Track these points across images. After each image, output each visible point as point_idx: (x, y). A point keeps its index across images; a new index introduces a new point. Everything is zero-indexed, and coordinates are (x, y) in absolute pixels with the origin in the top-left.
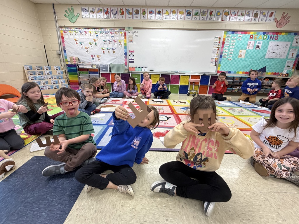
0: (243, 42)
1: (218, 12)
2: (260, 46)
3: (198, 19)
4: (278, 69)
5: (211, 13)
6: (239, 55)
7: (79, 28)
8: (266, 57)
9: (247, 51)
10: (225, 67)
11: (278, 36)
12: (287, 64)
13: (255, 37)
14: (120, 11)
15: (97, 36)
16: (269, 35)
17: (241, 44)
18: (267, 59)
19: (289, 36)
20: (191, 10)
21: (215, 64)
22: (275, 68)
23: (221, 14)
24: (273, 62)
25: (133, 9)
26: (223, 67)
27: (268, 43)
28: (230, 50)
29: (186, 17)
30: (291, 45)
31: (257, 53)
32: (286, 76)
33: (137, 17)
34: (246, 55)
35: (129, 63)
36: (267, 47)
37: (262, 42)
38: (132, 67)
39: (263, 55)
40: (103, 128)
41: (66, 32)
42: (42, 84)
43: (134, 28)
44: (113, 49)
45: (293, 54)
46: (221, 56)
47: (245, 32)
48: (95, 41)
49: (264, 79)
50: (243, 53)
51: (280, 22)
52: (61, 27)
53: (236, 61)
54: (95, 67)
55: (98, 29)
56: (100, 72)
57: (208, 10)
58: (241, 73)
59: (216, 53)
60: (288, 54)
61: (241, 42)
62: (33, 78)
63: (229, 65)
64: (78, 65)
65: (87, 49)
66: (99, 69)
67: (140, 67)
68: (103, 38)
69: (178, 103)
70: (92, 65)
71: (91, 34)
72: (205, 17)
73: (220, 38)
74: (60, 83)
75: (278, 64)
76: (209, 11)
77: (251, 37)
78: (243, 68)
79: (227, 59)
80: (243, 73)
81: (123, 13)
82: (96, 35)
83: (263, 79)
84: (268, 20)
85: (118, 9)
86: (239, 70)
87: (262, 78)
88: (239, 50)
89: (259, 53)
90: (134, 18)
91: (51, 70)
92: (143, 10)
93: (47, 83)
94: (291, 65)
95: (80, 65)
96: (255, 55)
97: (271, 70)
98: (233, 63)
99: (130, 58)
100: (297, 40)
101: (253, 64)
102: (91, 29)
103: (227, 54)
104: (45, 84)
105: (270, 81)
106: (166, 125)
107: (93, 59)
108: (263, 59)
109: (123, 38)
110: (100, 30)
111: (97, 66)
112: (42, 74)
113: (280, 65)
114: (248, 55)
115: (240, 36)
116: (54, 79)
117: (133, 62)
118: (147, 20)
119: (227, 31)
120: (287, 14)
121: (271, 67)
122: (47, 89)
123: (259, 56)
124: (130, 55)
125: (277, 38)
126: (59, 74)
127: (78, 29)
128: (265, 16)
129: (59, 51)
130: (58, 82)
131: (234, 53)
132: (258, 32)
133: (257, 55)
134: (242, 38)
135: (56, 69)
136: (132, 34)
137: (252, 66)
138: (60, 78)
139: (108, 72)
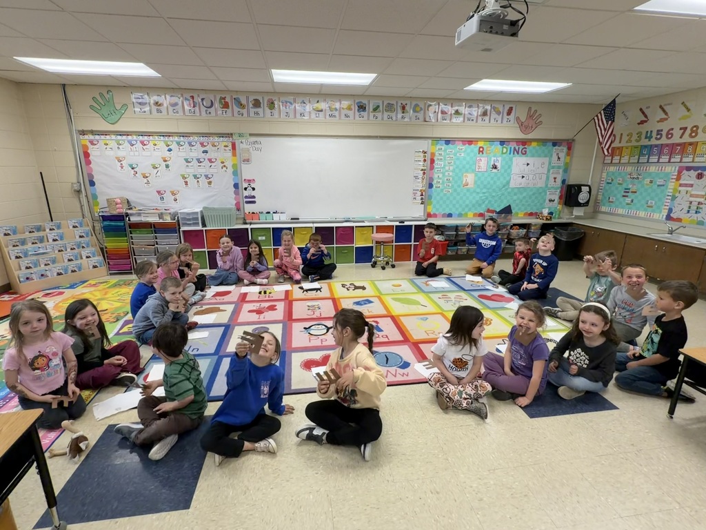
0: (468, 158)
1: (417, 105)
2: (499, 165)
3: (380, 118)
4: (535, 206)
5: (404, 108)
6: (464, 182)
7: (127, 134)
8: (512, 185)
9: (476, 175)
10: (441, 206)
11: (526, 148)
12: (548, 197)
13: (487, 150)
14: (220, 102)
15: (170, 150)
16: (510, 146)
17: (464, 162)
18: (513, 189)
19: (544, 148)
20: (365, 101)
21: (420, 201)
22: (529, 205)
23: (421, 109)
24: (525, 194)
25: (247, 98)
26: (438, 206)
27: (511, 160)
28: (447, 174)
29: (357, 113)
30: (550, 163)
31: (495, 179)
32: (549, 220)
33: (257, 113)
34: (475, 182)
35: (245, 204)
36: (509, 167)
37: (500, 159)
38: (253, 213)
39: (505, 181)
40: (210, 362)
41: (96, 143)
42: (43, 266)
43: (251, 135)
44: (207, 177)
45: (555, 178)
46: (431, 186)
47: (470, 142)
48: (165, 161)
49: (512, 227)
50: (470, 178)
51: (526, 124)
52: (83, 133)
53: (458, 194)
54: (168, 219)
55: (171, 137)
56: (180, 228)
57: (397, 103)
58: (470, 215)
59: (420, 180)
60: (548, 178)
61: (464, 159)
62: (20, 255)
63: (448, 202)
64: (127, 215)
65: (145, 177)
66: (178, 221)
67: (268, 213)
68: (183, 154)
69: (351, 290)
70: (161, 216)
71: (156, 147)
72: (393, 115)
73: (425, 153)
74: (84, 258)
75: (533, 197)
76: (399, 104)
77: (481, 151)
78: (473, 206)
79: (442, 190)
80: (475, 215)
81: (226, 106)
82: (168, 148)
83: (509, 227)
84: (505, 120)
85: (215, 97)
86: (466, 210)
87: (507, 225)
88: (463, 175)
89: (499, 179)
90: (252, 114)
91: (60, 231)
92: (268, 101)
93: (54, 261)
94: (556, 197)
95: (132, 215)
96: (492, 182)
97: (523, 208)
98: (455, 198)
99: (246, 193)
100: (558, 154)
101: (490, 199)
102: (156, 137)
103: (441, 181)
104: (49, 264)
105: (521, 230)
106: (325, 344)
107: (162, 199)
108: (507, 189)
109: (230, 154)
110: (176, 139)
111: (174, 216)
112: (40, 243)
113: (536, 198)
114: (479, 183)
115: (461, 148)
116: (69, 250)
117: (254, 202)
118: (279, 120)
119: (436, 140)
120: (536, 111)
121: (523, 203)
122: (55, 274)
123: (498, 183)
124: (246, 189)
125: (526, 151)
126: (81, 237)
127: (124, 137)
128: (498, 113)
129: (79, 184)
130: (79, 257)
131: (453, 179)
132: (491, 141)
133: (495, 182)
134: (464, 152)
135: (74, 227)
136: (248, 147)
137: (490, 202)
138: (83, 247)
139: (200, 228)
